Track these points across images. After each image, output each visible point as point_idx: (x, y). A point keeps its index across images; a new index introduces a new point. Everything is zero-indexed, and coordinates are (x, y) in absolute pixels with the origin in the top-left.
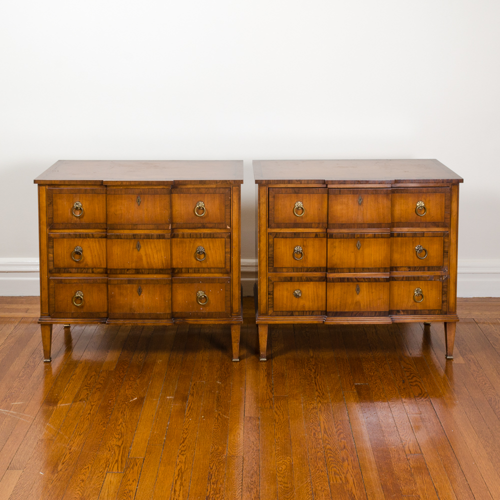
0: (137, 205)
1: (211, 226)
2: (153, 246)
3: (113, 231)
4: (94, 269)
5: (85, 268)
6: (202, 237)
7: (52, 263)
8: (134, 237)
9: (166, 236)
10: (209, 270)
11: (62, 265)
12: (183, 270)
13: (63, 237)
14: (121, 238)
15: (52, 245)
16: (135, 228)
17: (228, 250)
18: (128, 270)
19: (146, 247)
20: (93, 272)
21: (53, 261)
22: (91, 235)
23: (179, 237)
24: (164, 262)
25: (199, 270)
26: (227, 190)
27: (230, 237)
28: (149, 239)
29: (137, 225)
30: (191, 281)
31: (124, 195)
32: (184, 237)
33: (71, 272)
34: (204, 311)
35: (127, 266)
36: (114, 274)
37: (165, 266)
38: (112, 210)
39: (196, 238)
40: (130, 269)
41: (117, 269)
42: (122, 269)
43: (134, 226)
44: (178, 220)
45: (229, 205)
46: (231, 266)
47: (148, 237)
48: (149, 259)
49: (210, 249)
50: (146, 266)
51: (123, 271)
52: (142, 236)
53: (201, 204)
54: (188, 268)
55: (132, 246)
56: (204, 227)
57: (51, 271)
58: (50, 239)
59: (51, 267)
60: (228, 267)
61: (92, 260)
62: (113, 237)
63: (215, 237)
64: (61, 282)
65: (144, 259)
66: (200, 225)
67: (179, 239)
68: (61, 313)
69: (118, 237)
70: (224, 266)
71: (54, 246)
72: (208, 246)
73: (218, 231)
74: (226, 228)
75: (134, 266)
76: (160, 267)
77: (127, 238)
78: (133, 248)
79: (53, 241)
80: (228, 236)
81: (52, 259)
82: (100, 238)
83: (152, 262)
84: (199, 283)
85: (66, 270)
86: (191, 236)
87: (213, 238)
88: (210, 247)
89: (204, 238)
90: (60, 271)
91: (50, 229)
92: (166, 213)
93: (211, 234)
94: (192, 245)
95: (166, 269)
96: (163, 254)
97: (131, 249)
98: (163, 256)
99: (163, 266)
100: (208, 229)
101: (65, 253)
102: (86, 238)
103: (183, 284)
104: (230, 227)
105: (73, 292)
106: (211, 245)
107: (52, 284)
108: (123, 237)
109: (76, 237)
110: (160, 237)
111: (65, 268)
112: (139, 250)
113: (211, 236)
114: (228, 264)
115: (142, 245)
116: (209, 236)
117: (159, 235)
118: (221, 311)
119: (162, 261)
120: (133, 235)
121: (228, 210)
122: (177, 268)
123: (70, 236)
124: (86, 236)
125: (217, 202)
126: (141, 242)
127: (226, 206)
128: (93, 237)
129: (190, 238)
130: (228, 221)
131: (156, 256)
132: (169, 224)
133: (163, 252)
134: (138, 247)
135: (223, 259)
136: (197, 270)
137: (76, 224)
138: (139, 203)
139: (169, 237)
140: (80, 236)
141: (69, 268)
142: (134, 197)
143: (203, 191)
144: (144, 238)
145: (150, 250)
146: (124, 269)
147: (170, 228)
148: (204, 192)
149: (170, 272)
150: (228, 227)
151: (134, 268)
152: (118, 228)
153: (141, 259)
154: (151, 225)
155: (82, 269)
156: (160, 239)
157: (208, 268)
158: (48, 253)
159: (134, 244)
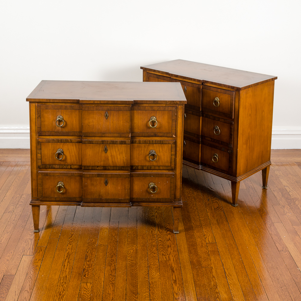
0: (105, 119)
1: (161, 135)
2: (117, 150)
3: (86, 137)
4: (72, 166)
5: (65, 165)
6: (154, 143)
7: (40, 160)
8: (103, 142)
9: (127, 142)
10: (159, 168)
11: (47, 163)
12: (139, 167)
13: (49, 141)
14: (93, 143)
15: (40, 148)
16: (104, 136)
17: (173, 153)
18: (98, 167)
19: (112, 150)
20: (71, 168)
21: (41, 159)
22: (70, 140)
23: (137, 143)
24: (125, 161)
25: (151, 168)
26: (174, 109)
27: (175, 143)
28: (114, 144)
29: (105, 133)
30: (145, 176)
31: (95, 111)
32: (140, 143)
33: (54, 168)
34: (154, 198)
35: (97, 164)
36: (87, 170)
37: (125, 164)
38: (86, 122)
39: (149, 144)
40: (99, 166)
41: (89, 166)
42: (93, 166)
43: (103, 134)
44: (136, 130)
45: (175, 119)
46: (175, 165)
47: (113, 143)
48: (113, 159)
49: (160, 152)
50: (111, 164)
51: (93, 168)
52: (109, 142)
53: (154, 119)
54: (143, 166)
55: (101, 149)
56: (155, 136)
57: (39, 167)
58: (39, 143)
59: (40, 164)
60: (173, 166)
61: (71, 159)
62: (86, 142)
63: (164, 143)
64: (47, 174)
65: (110, 158)
66: (152, 134)
67: (136, 144)
68: (47, 197)
69: (91, 142)
70: (170, 165)
71: (42, 148)
72: (158, 150)
73: (166, 139)
74: (172, 137)
75: (102, 164)
76: (122, 165)
77: (97, 143)
78: (102, 151)
79: (41, 145)
80: (174, 142)
81: (40, 158)
82: (76, 143)
83: (116, 161)
84: (151, 177)
85: (51, 167)
86: (145, 142)
87: (163, 144)
88: (159, 150)
89: (155, 144)
90: (46, 167)
91: (39, 136)
92: (128, 125)
93: (160, 141)
94: (146, 149)
95: (126, 167)
96: (124, 156)
97: (100, 152)
98: (124, 157)
99: (124, 164)
100: (159, 137)
101: (50, 154)
102: (66, 142)
103: (139, 178)
104: (176, 136)
105: (56, 183)
106: (161, 149)
107: (40, 176)
108: (94, 143)
109: (58, 142)
110: (122, 143)
111: (50, 165)
112: (106, 153)
113: (161, 143)
114: (173, 163)
115: (108, 149)
116: (159, 142)
117: (122, 141)
118: (166, 197)
119: (124, 161)
120: (102, 141)
121: (174, 123)
122: (134, 166)
123: (54, 141)
124: (66, 141)
125: (166, 117)
126: (107, 147)
127: (172, 120)
128: (71, 142)
129: (145, 144)
130: (174, 131)
131: (119, 157)
132: (129, 133)
133: (124, 154)
134: (106, 150)
135: (169, 160)
136: (149, 168)
137: (58, 132)
138: (107, 117)
139: (129, 143)
140: (61, 141)
141: (53, 165)
142: (103, 113)
143: (156, 108)
144: (110, 144)
145: (114, 152)
146: (95, 166)
147: (130, 136)
148: (156, 110)
149: (129, 169)
150: (174, 136)
151: (102, 165)
152: (91, 136)
153: (108, 159)
154: (116, 134)
155: (63, 166)
156: (122, 144)
157: (158, 166)
158: (37, 153)
159: (102, 148)
